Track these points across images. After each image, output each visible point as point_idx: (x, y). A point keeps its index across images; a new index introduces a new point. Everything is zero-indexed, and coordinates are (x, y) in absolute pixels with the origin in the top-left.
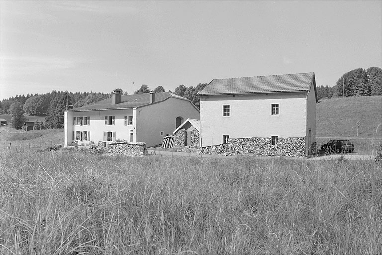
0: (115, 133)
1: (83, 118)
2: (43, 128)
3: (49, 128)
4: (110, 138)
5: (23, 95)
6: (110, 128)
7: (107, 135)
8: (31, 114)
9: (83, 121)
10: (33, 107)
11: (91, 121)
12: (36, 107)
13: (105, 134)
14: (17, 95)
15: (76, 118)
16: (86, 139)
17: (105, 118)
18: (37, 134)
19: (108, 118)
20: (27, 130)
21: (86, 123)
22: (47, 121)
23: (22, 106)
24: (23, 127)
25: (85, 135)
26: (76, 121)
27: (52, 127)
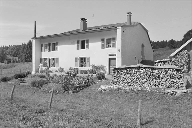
0: (88, 58)
1: (51, 45)
2: (17, 62)
3: (20, 62)
4: (83, 63)
5: (7, 46)
6: (83, 53)
7: (79, 61)
8: (11, 56)
9: (51, 47)
10: (12, 52)
11: (60, 47)
12: (13, 52)
13: (76, 59)
14: (4, 46)
15: (44, 45)
16: (54, 65)
17: (76, 42)
18: (12, 65)
19: (80, 42)
20: (7, 63)
21: (54, 49)
22: (19, 58)
23: (6, 51)
24: (5, 62)
25: (53, 61)
26: (43, 48)
27: (22, 61)
